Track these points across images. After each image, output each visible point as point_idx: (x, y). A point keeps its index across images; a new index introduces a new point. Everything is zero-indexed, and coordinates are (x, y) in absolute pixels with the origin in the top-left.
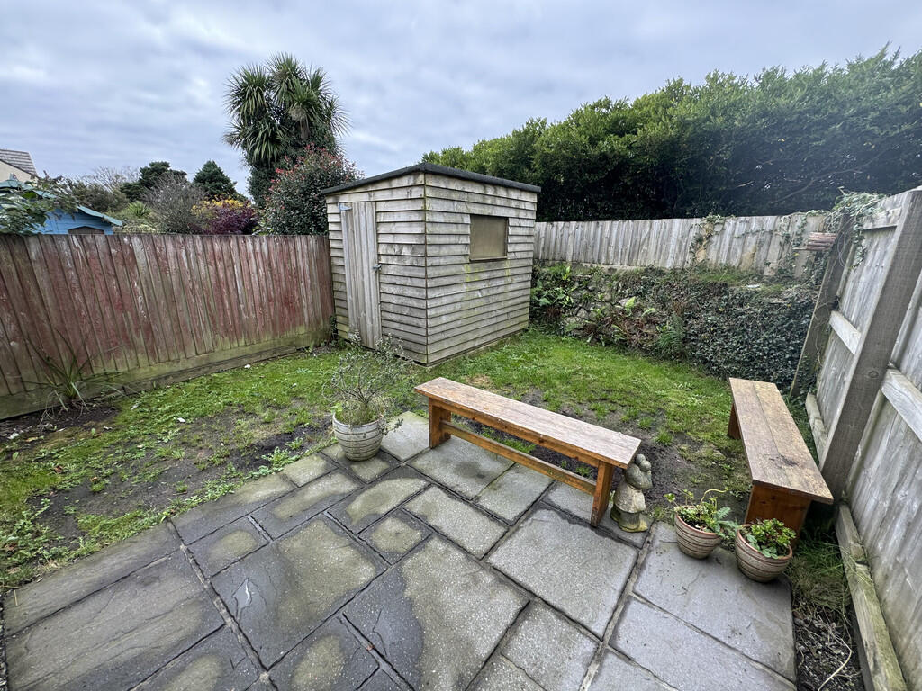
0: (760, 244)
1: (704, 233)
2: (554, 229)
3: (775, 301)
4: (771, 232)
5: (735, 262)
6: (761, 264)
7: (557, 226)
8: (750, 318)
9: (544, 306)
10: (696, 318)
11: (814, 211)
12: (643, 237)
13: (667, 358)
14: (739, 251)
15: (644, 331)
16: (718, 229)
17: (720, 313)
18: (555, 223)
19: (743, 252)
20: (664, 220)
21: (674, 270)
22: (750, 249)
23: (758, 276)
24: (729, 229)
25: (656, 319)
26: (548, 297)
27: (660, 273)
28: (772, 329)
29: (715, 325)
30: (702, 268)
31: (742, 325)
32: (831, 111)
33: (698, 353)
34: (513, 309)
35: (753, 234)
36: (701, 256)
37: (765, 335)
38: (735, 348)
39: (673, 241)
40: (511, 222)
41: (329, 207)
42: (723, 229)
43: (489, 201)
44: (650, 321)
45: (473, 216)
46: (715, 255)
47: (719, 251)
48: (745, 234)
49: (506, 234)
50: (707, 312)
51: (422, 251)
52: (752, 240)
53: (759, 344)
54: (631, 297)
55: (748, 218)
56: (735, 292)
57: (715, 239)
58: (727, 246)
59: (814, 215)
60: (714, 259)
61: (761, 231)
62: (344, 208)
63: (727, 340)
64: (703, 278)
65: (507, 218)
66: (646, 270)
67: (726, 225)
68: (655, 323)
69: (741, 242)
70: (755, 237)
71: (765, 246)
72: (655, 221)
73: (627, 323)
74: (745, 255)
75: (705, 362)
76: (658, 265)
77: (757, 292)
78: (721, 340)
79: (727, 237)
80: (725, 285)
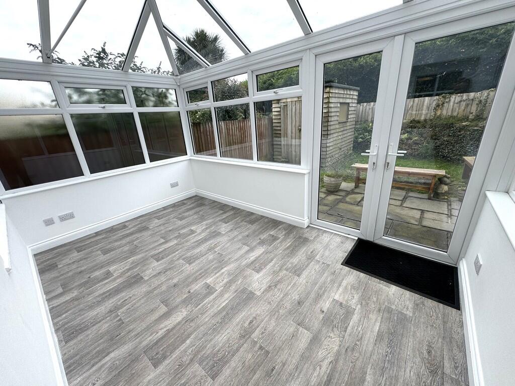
0: (467, 105)
1: (440, 103)
2: (361, 107)
3: (476, 128)
4: (473, 100)
5: (455, 114)
6: (468, 113)
7: (363, 105)
8: (464, 137)
9: (360, 142)
10: (439, 140)
11: (492, 89)
12: (409, 107)
13: (425, 158)
14: (457, 109)
15: (413, 147)
16: (447, 100)
17: (450, 136)
18: (362, 104)
19: (459, 109)
20: (420, 98)
21: (425, 120)
22: (463, 108)
23: (466, 119)
24: (452, 99)
25: (418, 142)
26: (361, 138)
27: (419, 122)
28: (474, 140)
29: (448, 141)
30: (439, 117)
31: (461, 140)
32: (491, 32)
33: (440, 154)
34: (348, 144)
35: (464, 101)
36: (439, 113)
37: (472, 143)
38: (458, 149)
39: (425, 107)
40: (350, 105)
41: (273, 105)
42: (450, 100)
43: (345, 96)
44: (416, 143)
45: (341, 103)
46: (446, 112)
47: (447, 110)
48: (461, 101)
49: (348, 110)
50: (444, 136)
51: (327, 119)
52: (463, 104)
53: (469, 147)
54: (404, 134)
55: (462, 94)
56: (457, 126)
57: (445, 105)
58: (451, 107)
59: (493, 91)
60: (445, 113)
61: (468, 99)
62: (283, 104)
63: (454, 146)
64: (442, 121)
65: (349, 103)
66: (411, 122)
67: (451, 98)
68: (418, 144)
69: (458, 105)
70: (465, 103)
71: (470, 106)
72: (416, 99)
73: (404, 145)
74: (460, 110)
75: (444, 157)
76: (417, 119)
77: (467, 126)
78: (451, 147)
79: (452, 104)
80: (452, 124)
